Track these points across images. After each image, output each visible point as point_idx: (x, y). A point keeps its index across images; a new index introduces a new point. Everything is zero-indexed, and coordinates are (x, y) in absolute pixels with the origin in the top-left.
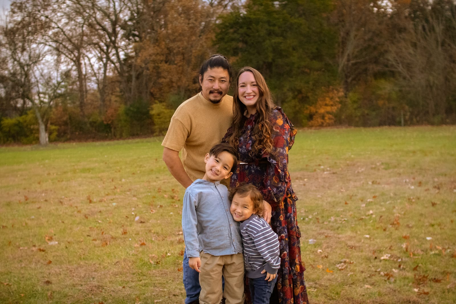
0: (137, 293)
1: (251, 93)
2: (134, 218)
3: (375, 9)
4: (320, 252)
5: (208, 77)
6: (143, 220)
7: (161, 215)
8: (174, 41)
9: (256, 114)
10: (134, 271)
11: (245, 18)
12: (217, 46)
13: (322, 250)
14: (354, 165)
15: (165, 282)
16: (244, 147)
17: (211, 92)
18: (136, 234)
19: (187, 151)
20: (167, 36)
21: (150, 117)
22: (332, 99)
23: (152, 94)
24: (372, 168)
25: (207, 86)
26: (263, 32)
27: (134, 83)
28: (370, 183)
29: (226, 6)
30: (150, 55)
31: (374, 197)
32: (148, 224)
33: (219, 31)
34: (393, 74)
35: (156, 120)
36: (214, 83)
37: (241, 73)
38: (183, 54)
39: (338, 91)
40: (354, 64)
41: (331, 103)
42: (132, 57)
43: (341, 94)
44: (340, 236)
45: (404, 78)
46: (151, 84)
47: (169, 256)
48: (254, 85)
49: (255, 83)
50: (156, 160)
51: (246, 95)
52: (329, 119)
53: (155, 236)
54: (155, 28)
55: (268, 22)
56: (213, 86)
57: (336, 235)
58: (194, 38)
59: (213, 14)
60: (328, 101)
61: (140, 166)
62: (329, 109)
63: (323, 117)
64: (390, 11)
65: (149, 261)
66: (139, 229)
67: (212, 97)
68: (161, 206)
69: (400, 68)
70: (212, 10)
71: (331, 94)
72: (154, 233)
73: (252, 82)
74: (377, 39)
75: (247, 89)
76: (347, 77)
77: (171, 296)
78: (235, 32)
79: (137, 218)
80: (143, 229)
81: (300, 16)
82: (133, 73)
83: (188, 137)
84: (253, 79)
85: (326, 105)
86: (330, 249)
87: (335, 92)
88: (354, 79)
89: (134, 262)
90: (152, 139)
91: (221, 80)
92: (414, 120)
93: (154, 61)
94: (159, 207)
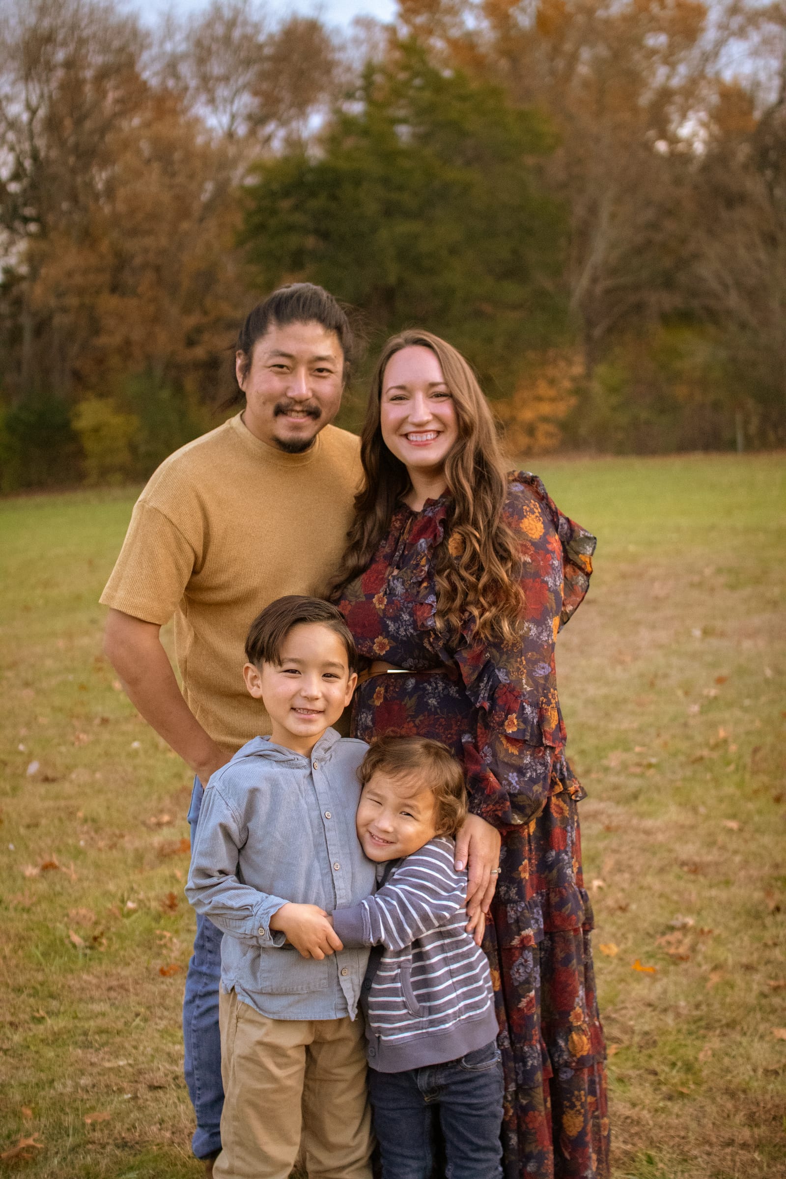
0: (28, 1075)
1: (428, 422)
2: (27, 763)
3: (662, 146)
4: (600, 888)
5: (271, 357)
6: (50, 773)
7: (107, 754)
8: (134, 232)
9: (442, 496)
10: (21, 980)
11: (322, 169)
12: (249, 246)
13: (604, 880)
14: (640, 576)
15: (120, 1025)
16: (406, 617)
17: (280, 411)
18: (28, 827)
19: (192, 624)
20: (116, 220)
21: (74, 437)
22: (552, 382)
23: (77, 376)
24: (692, 585)
25: (264, 387)
26: (372, 208)
27: (27, 347)
28: (697, 633)
29: (268, 139)
30: (70, 274)
31: (720, 681)
32: (67, 788)
33: (251, 205)
34: (713, 316)
35: (90, 445)
36: (290, 377)
37: (393, 351)
38: (158, 269)
39: (570, 363)
40: (608, 292)
41: (552, 393)
42: (22, 278)
43: (578, 369)
44: (648, 823)
45: (743, 326)
46: (74, 349)
47: (129, 914)
48: (439, 395)
49: (442, 388)
50: (90, 563)
51: (408, 428)
52: (549, 435)
53: (88, 833)
54: (82, 198)
55: (386, 181)
56: (288, 388)
57: (635, 821)
58: (185, 225)
59: (234, 162)
60: (543, 388)
61: (47, 584)
62: (546, 409)
63: (531, 430)
64: (699, 148)
65: (69, 937)
66: (39, 805)
67: (283, 429)
68: (105, 721)
69: (733, 300)
70: (232, 151)
71: (551, 371)
72: (85, 820)
73: (433, 385)
74: (669, 225)
75: (414, 408)
76: (590, 324)
77: (142, 1089)
78: (296, 208)
79: (33, 768)
80: (50, 804)
81: (468, 163)
82: (27, 322)
83: (195, 572)
84: (436, 375)
85: (539, 399)
86: (627, 876)
87: (562, 364)
88: (610, 330)
89: (21, 938)
90: (79, 496)
91: (318, 369)
92: (772, 436)
93: (81, 291)
94: (97, 721)
